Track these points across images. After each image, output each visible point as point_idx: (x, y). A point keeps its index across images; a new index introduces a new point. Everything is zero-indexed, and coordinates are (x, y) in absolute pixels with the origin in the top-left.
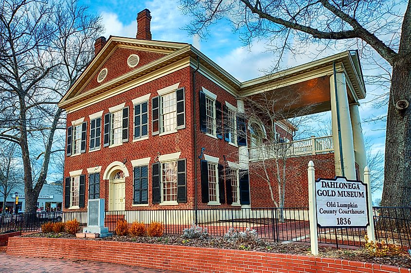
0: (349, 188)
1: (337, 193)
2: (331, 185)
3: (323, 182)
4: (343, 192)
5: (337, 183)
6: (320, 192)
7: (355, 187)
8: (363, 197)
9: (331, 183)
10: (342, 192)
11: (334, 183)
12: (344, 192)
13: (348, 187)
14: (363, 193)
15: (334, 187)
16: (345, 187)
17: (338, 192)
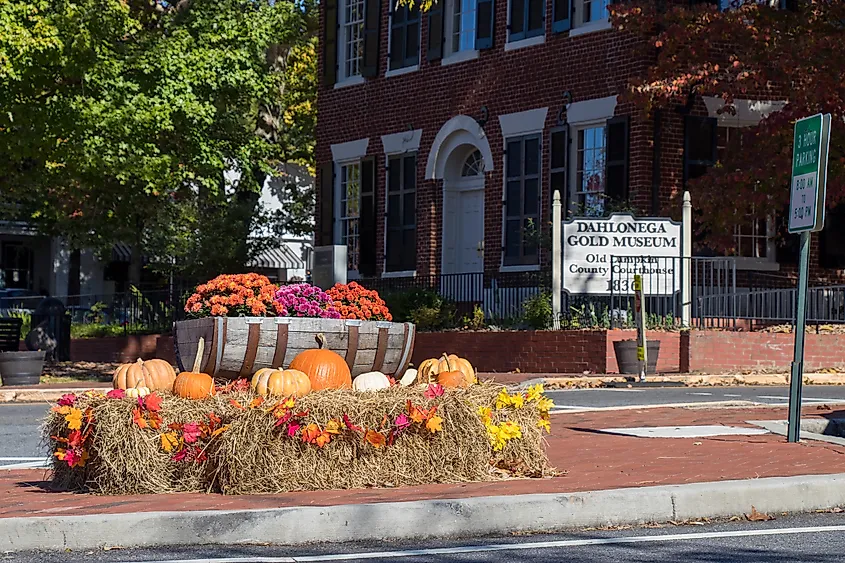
0: (640, 231)
1: (611, 242)
2: (599, 227)
3: (580, 224)
4: (627, 240)
5: (611, 224)
6: (573, 240)
7: (655, 230)
8: (674, 246)
9: (599, 224)
10: (624, 239)
11: (605, 224)
12: (629, 238)
13: (638, 229)
14: (673, 239)
15: (605, 231)
16: (631, 230)
17: (616, 239)
